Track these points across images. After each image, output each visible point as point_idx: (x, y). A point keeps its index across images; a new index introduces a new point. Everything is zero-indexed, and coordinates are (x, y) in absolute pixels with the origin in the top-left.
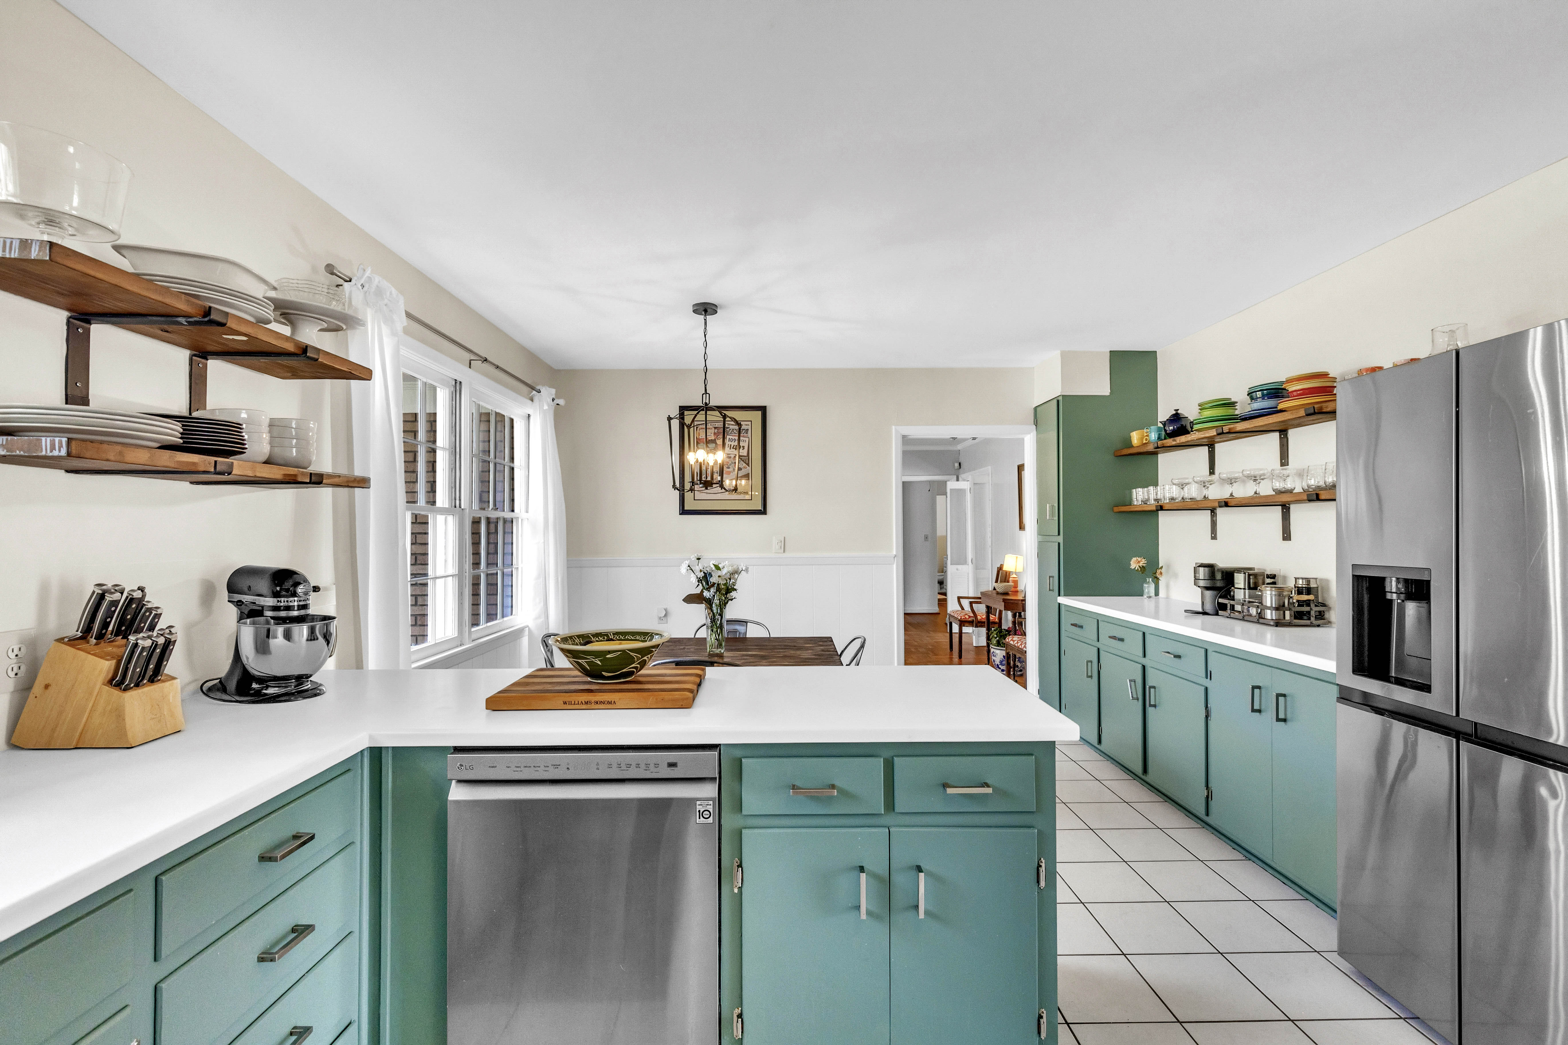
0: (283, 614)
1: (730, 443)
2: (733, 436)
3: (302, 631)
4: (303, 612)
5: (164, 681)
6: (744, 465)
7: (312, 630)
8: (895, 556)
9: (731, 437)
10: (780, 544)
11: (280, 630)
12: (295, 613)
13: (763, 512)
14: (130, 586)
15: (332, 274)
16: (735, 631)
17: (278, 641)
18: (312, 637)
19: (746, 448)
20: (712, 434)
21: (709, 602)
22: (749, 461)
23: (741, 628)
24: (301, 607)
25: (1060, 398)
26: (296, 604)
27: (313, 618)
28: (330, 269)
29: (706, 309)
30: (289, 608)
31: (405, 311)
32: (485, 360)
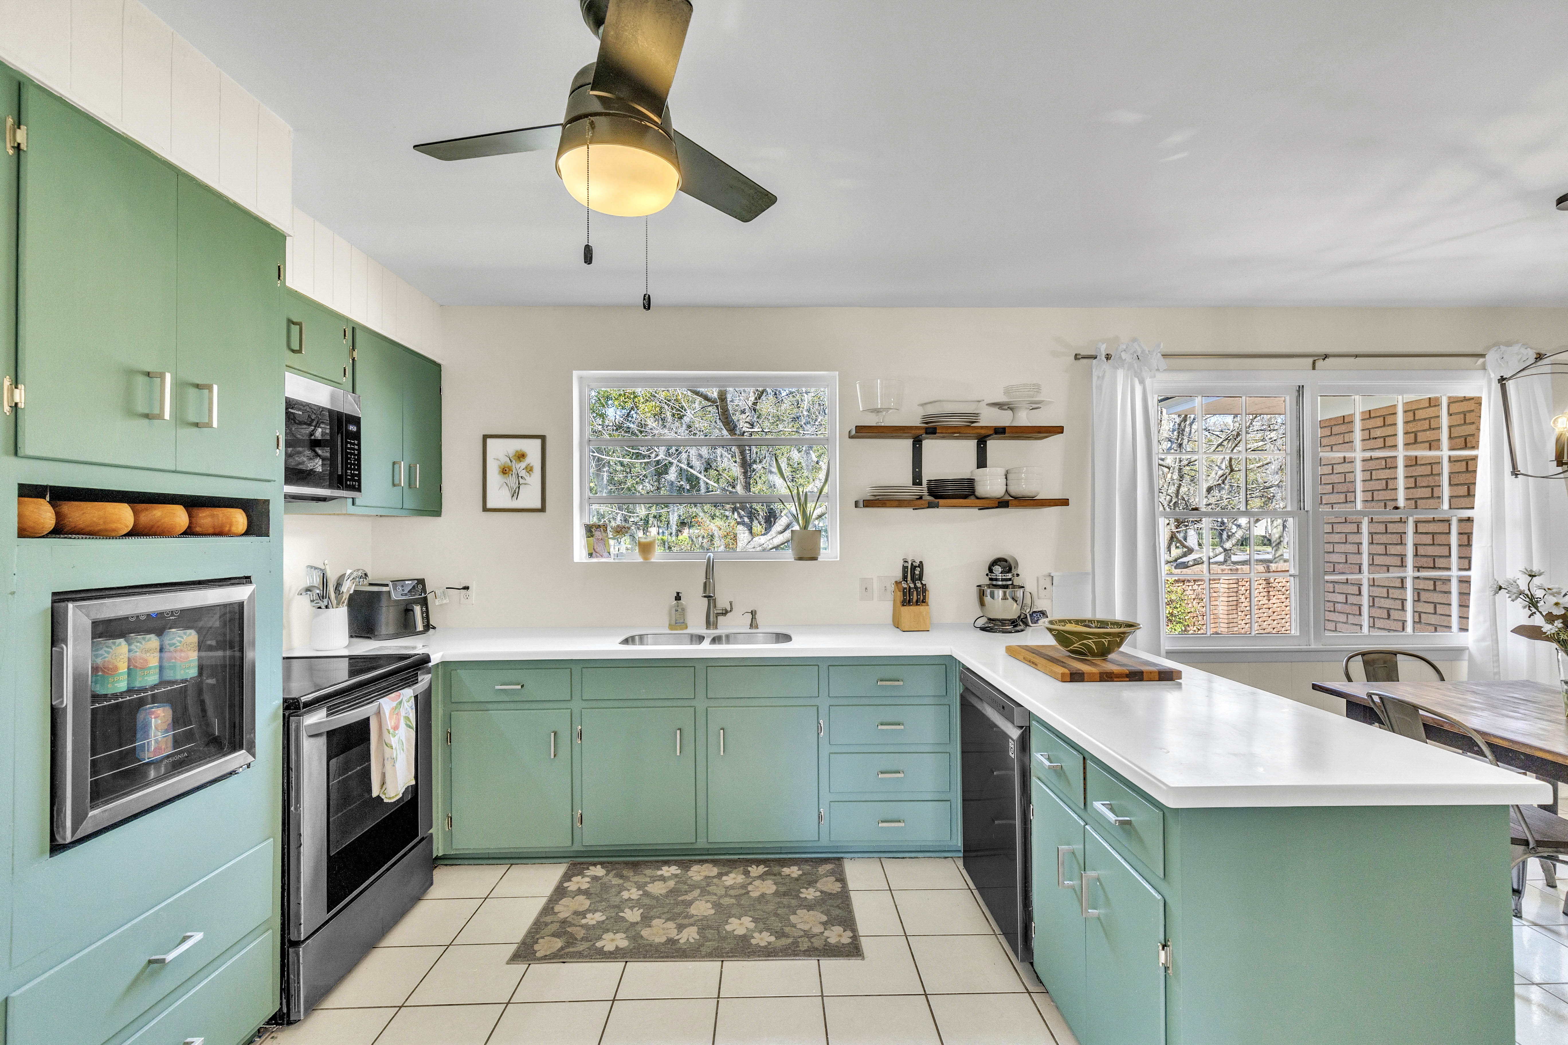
3: (999, 593)
5: (923, 605)
11: (989, 591)
14: (918, 560)
24: (1003, 580)
28: (1077, 356)
30: (996, 580)
31: (1165, 356)
32: (1326, 356)
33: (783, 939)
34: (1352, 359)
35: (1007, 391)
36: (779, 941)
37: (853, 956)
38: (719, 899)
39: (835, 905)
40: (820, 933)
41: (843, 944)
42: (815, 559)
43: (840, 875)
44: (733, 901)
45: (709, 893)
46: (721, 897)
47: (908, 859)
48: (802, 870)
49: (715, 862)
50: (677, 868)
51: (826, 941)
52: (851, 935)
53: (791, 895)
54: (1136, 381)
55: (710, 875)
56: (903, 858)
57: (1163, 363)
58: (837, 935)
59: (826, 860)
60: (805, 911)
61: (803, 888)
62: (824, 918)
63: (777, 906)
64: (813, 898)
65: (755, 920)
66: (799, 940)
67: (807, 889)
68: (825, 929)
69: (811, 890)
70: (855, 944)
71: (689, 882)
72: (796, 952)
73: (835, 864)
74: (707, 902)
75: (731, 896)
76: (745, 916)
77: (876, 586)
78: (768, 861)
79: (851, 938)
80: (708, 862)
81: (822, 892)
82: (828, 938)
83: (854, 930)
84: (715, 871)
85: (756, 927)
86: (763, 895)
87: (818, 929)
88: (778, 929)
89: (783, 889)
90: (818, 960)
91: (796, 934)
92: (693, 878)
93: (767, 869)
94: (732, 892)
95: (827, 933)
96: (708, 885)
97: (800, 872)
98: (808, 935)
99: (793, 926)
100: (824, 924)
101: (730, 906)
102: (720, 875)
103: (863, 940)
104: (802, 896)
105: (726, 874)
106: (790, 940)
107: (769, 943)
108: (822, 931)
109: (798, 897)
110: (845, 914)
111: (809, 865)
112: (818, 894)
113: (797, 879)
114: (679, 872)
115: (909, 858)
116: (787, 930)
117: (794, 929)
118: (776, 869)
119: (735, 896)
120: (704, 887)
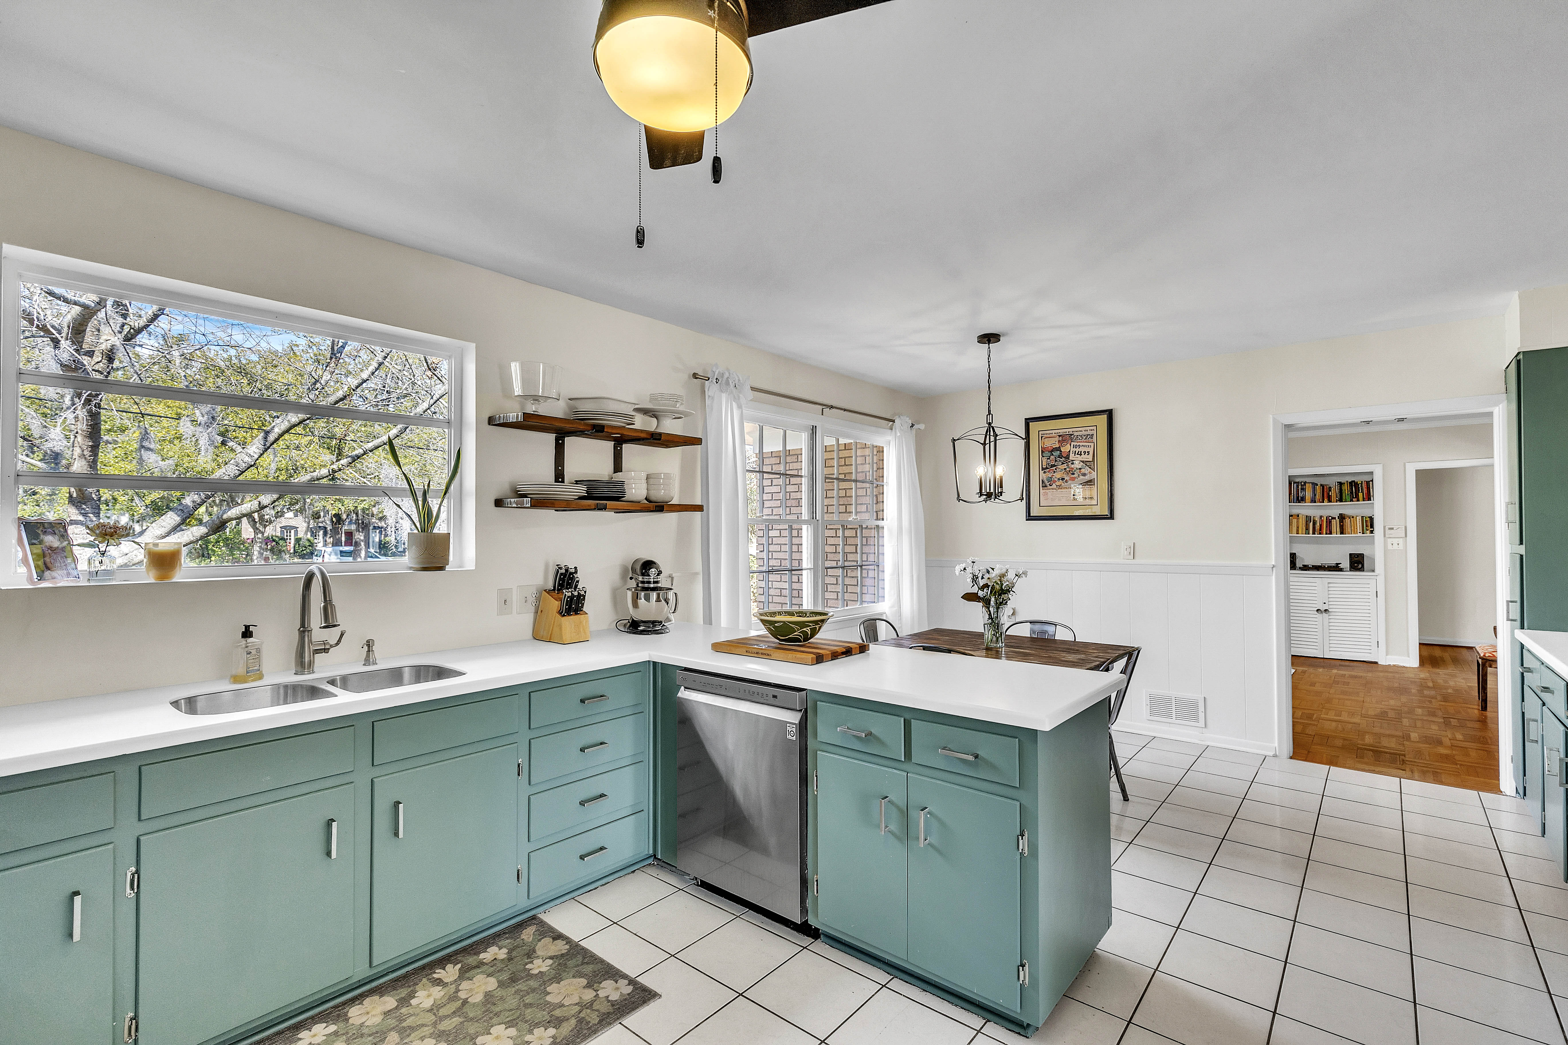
0: (646, 585)
1: (1075, 450)
2: (1077, 442)
3: (654, 595)
4: (656, 585)
5: (581, 614)
6: (1089, 470)
7: (658, 595)
8: (1274, 566)
9: (1075, 444)
10: (1128, 550)
11: (643, 594)
12: (652, 586)
13: (1111, 517)
14: (571, 566)
15: (696, 378)
16: (1045, 632)
17: (642, 601)
18: (658, 600)
19: (1091, 453)
20: (1057, 442)
21: (986, 602)
22: (1094, 466)
23: (1050, 629)
24: (655, 582)
25: (1521, 356)
26: (652, 580)
27: (661, 589)
28: (695, 376)
29: (989, 338)
30: (649, 582)
31: (753, 389)
32: (832, 407)
33: (565, 1024)
34: (842, 411)
35: (653, 398)
36: (561, 1029)
37: (649, 1000)
38: (435, 1027)
39: (579, 962)
40: (595, 997)
41: (628, 994)
42: (441, 568)
43: (553, 932)
44: (456, 1020)
45: (412, 1029)
46: (435, 1024)
47: (600, 888)
48: (505, 947)
49: (379, 991)
50: (325, 1025)
51: (609, 1001)
52: (626, 982)
53: (523, 978)
54: (735, 405)
55: (389, 1008)
56: (596, 888)
57: (751, 394)
58: (611, 990)
59: (521, 925)
60: (554, 985)
61: (526, 964)
62: (584, 981)
63: (518, 997)
64: (549, 968)
65: (510, 1024)
66: (582, 1015)
67: (532, 962)
68: (596, 991)
69: (538, 962)
70: (640, 987)
71: (365, 1031)
72: (593, 1029)
73: (535, 924)
74: (422, 1039)
75: (448, 1016)
76: (492, 1026)
77: (515, 598)
78: (451, 956)
79: (629, 984)
80: (367, 996)
81: (551, 958)
82: (608, 997)
83: (624, 976)
84: (389, 1002)
85: (519, 1030)
86: (488, 995)
87: (589, 995)
88: (547, 1018)
89: (505, 976)
90: (620, 1023)
91: (573, 1012)
92: (366, 1024)
93: (459, 966)
94: (443, 1012)
95: (602, 994)
96: (401, 1020)
97: (505, 950)
98: (583, 1006)
99: (560, 1007)
100: (589, 986)
101: (459, 1028)
102: (404, 1002)
103: (643, 980)
104: (535, 972)
105: (412, 995)
106: (573, 1022)
107: (554, 1037)
108: (595, 994)
109: (530, 976)
110: (600, 966)
111: (507, 938)
112: (550, 962)
113: (510, 959)
114: (333, 1028)
115: (601, 886)
116: (558, 1013)
117: (565, 1009)
118: (471, 960)
119: (454, 1012)
120: (397, 1026)
